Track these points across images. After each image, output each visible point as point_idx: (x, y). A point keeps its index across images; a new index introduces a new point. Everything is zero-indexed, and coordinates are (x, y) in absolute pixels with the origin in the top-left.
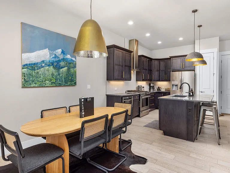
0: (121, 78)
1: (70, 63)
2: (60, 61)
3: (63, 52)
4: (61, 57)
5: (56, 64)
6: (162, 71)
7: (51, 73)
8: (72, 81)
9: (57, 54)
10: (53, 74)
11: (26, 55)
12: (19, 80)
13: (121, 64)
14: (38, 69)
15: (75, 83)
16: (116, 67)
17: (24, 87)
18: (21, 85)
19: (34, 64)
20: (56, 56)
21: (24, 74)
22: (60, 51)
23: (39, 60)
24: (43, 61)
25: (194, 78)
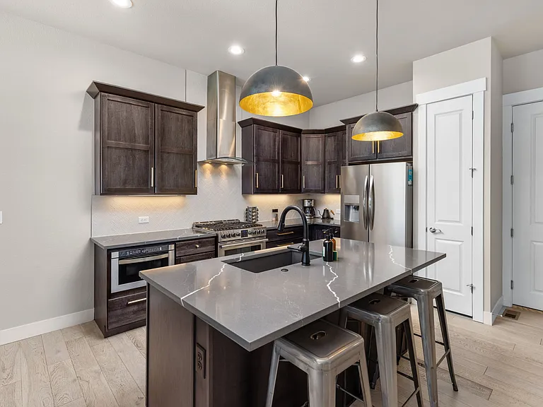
13: (140, 144)
16: (111, 154)
25: (408, 186)
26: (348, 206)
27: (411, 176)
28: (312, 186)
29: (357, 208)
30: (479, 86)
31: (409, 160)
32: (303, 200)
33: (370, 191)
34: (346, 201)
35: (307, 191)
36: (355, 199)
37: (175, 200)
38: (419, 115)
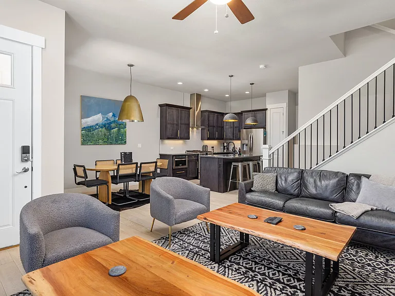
0: (174, 137)
1: (120, 124)
2: (111, 123)
3: (114, 115)
4: (112, 119)
5: (108, 126)
6: (236, 127)
7: (103, 133)
8: (122, 140)
9: (109, 117)
10: (105, 135)
11: (84, 121)
12: (79, 140)
13: (175, 122)
14: (93, 131)
15: (125, 142)
16: (169, 126)
17: (83, 144)
18: (80, 143)
19: (90, 127)
20: (108, 119)
21: (82, 135)
22: (111, 114)
23: (94, 124)
24: (97, 124)
25: (264, 137)
26: (243, 145)
27: (265, 133)
28: (228, 137)
29: (247, 145)
30: (285, 105)
31: (265, 128)
32: (224, 143)
33: (251, 139)
34: (243, 143)
35: (227, 139)
36: (246, 142)
37: (181, 142)
38: (268, 112)
